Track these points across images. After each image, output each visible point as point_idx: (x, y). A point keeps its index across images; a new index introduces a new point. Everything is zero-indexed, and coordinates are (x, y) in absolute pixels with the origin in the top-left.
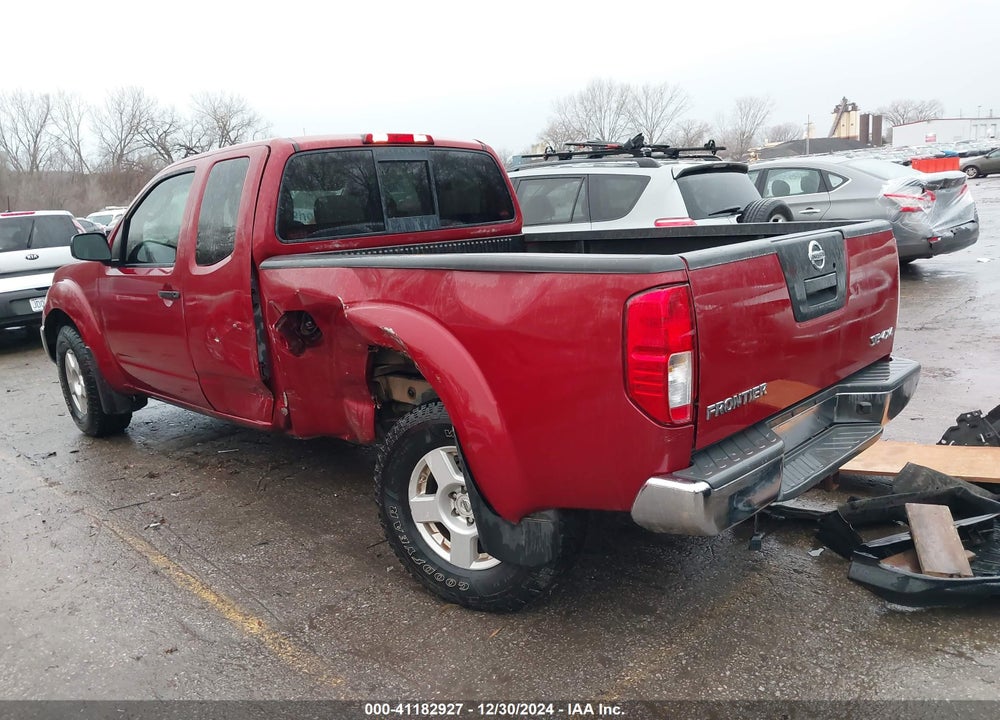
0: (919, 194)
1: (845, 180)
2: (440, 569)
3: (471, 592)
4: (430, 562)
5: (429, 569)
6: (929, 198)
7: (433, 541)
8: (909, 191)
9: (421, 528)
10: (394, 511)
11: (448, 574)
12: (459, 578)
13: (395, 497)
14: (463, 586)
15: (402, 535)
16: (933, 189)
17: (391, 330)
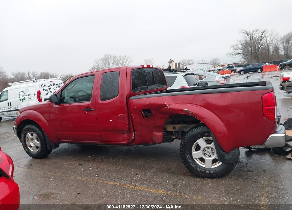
0: (224, 80)
1: (206, 77)
2: (203, 169)
3: (214, 173)
4: (200, 168)
5: (200, 170)
6: (226, 80)
7: (199, 163)
8: (222, 79)
9: (195, 160)
10: (188, 156)
11: (206, 170)
12: (209, 171)
13: (189, 153)
14: (211, 172)
15: (191, 162)
16: (226, 78)
17: (187, 110)
